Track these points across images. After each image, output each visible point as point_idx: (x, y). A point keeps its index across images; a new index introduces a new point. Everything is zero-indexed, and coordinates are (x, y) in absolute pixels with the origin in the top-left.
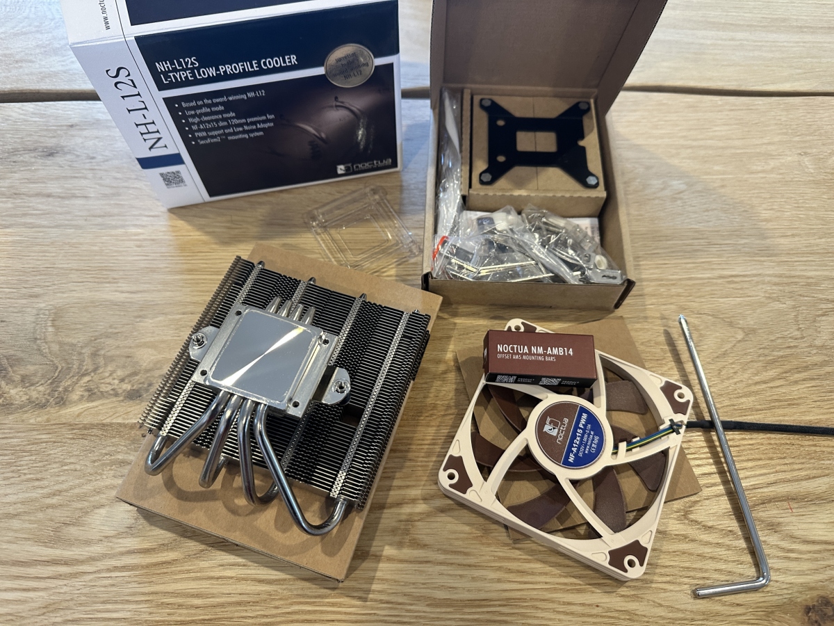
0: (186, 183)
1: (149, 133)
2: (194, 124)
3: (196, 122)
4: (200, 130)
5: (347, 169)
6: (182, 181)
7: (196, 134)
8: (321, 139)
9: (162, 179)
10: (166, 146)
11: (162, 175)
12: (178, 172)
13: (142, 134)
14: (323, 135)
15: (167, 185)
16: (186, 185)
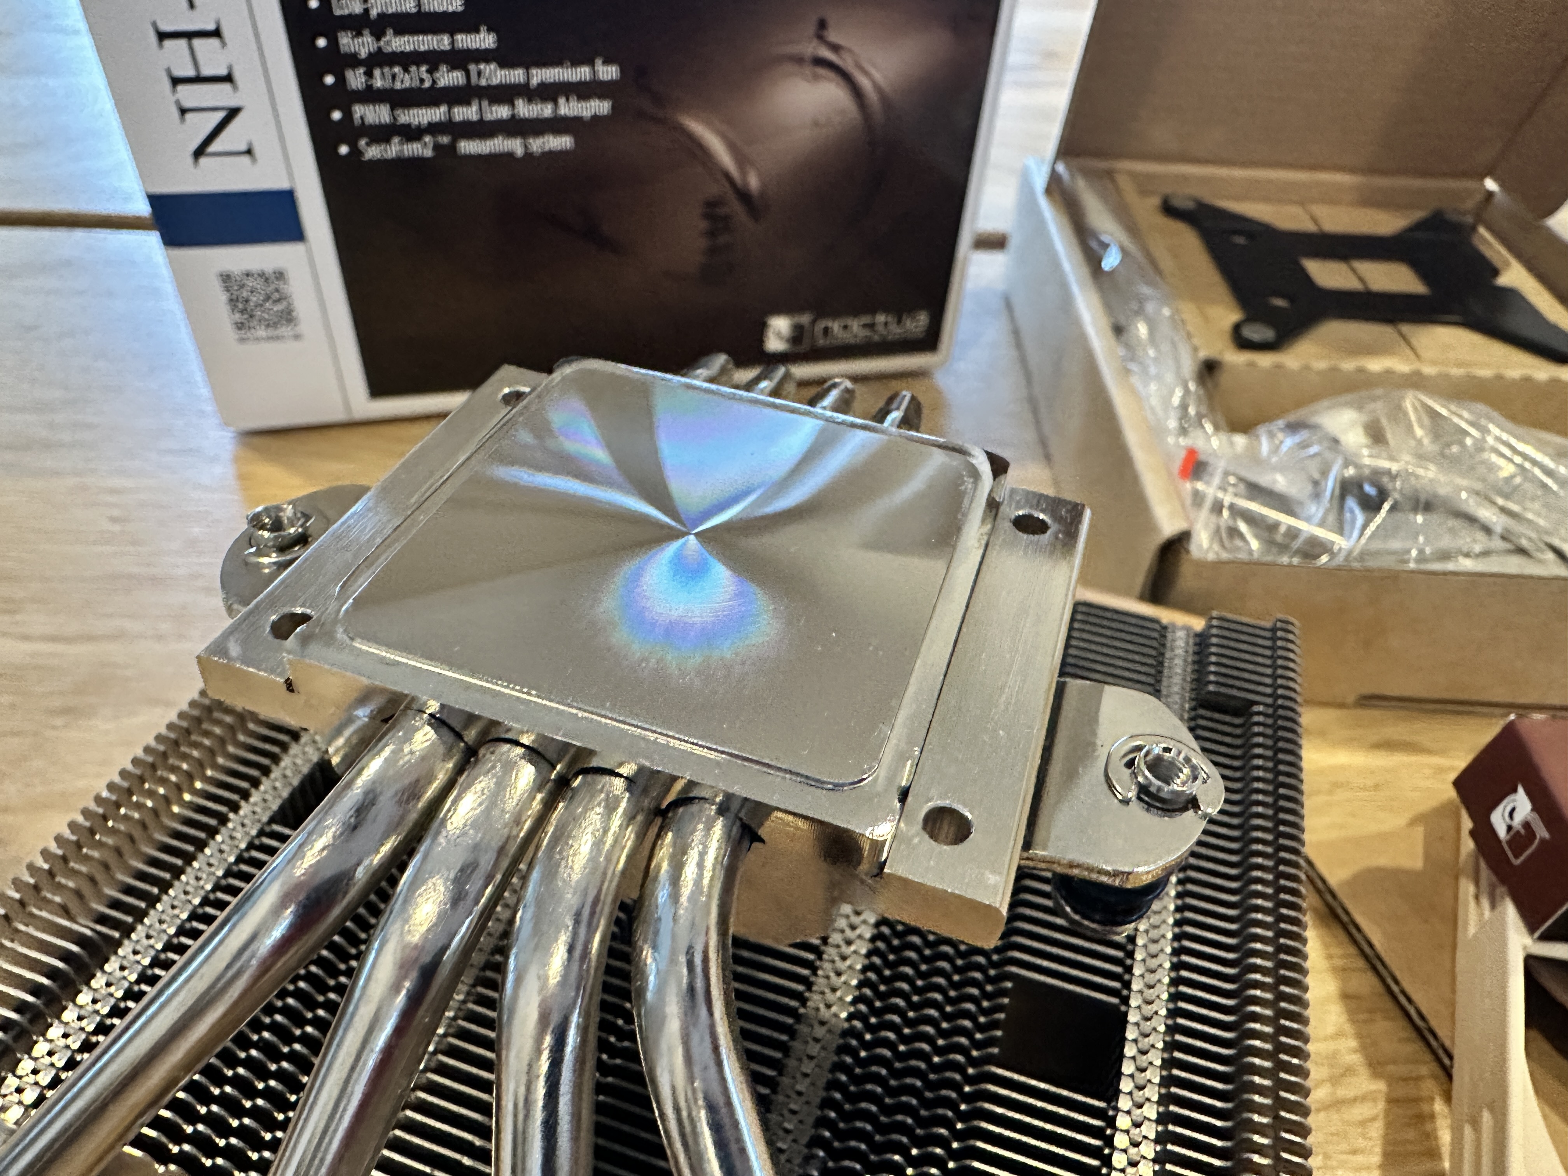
0: (303, 327)
1: (199, 79)
2: (353, 61)
3: (363, 54)
4: (370, 96)
5: (798, 335)
6: (288, 317)
7: (359, 110)
8: (744, 195)
9: (223, 297)
10: (249, 152)
11: (226, 278)
12: (280, 275)
13: (176, 81)
14: (754, 182)
15: (240, 326)
16: (297, 337)
